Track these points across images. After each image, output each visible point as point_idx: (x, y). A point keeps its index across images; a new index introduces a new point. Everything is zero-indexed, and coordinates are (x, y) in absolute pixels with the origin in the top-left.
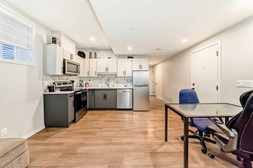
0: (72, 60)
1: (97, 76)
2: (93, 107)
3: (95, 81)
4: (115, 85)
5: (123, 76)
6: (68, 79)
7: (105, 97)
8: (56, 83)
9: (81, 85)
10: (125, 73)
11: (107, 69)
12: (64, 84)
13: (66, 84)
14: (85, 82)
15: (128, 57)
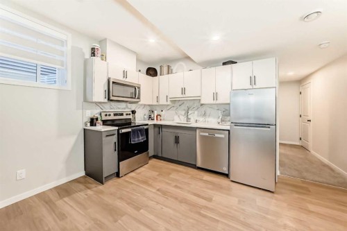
0: (127, 80)
1: (169, 103)
2: (160, 155)
3: (170, 112)
4: (201, 119)
5: (212, 102)
6: (127, 107)
7: (177, 140)
8: (103, 114)
9: (150, 117)
10: (215, 96)
11: (183, 91)
12: (115, 115)
13: (122, 115)
14: (156, 113)
15: (224, 64)
